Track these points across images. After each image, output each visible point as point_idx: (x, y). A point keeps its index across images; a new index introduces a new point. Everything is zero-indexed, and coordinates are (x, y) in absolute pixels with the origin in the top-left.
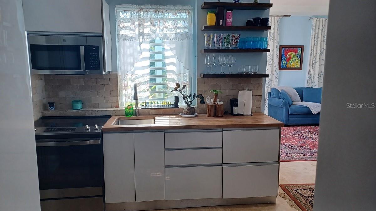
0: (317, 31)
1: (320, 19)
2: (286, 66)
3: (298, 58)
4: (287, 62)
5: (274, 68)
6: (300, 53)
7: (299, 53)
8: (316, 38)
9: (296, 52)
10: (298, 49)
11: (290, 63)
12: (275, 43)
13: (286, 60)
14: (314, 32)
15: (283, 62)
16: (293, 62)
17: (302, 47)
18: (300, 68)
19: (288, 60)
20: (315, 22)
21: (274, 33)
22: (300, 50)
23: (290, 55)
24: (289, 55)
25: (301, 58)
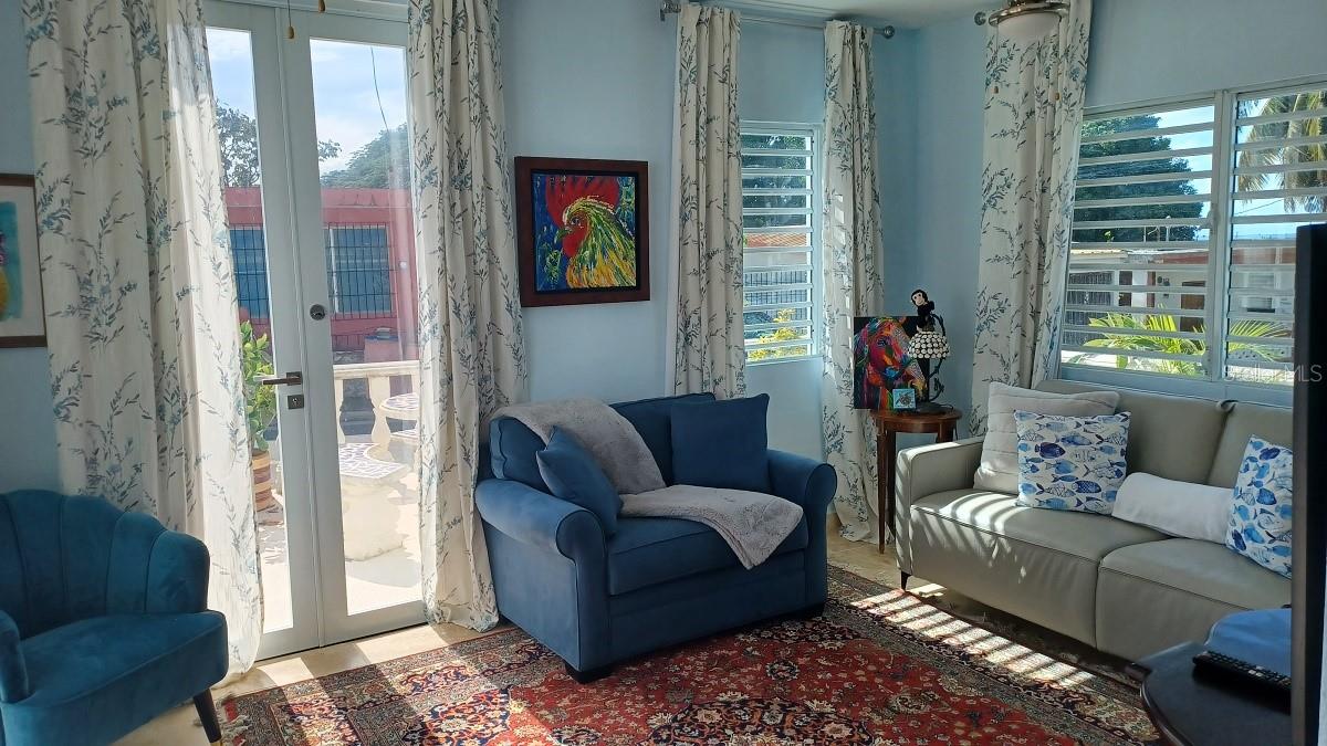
0: (704, 83)
1: (713, 13)
2: (563, 278)
3: (624, 232)
4: (565, 259)
5: (501, 291)
6: (632, 206)
7: (628, 201)
8: (703, 119)
9: (612, 197)
10: (618, 179)
11: (582, 260)
12: (491, 142)
13: (558, 247)
14: (692, 88)
15: (544, 259)
16: (598, 256)
17: (638, 171)
18: (638, 291)
19: (573, 243)
20: (691, 31)
21: (479, 77)
22: (628, 186)
23: (579, 218)
24: (572, 217)
25: (639, 230)
